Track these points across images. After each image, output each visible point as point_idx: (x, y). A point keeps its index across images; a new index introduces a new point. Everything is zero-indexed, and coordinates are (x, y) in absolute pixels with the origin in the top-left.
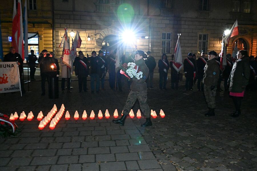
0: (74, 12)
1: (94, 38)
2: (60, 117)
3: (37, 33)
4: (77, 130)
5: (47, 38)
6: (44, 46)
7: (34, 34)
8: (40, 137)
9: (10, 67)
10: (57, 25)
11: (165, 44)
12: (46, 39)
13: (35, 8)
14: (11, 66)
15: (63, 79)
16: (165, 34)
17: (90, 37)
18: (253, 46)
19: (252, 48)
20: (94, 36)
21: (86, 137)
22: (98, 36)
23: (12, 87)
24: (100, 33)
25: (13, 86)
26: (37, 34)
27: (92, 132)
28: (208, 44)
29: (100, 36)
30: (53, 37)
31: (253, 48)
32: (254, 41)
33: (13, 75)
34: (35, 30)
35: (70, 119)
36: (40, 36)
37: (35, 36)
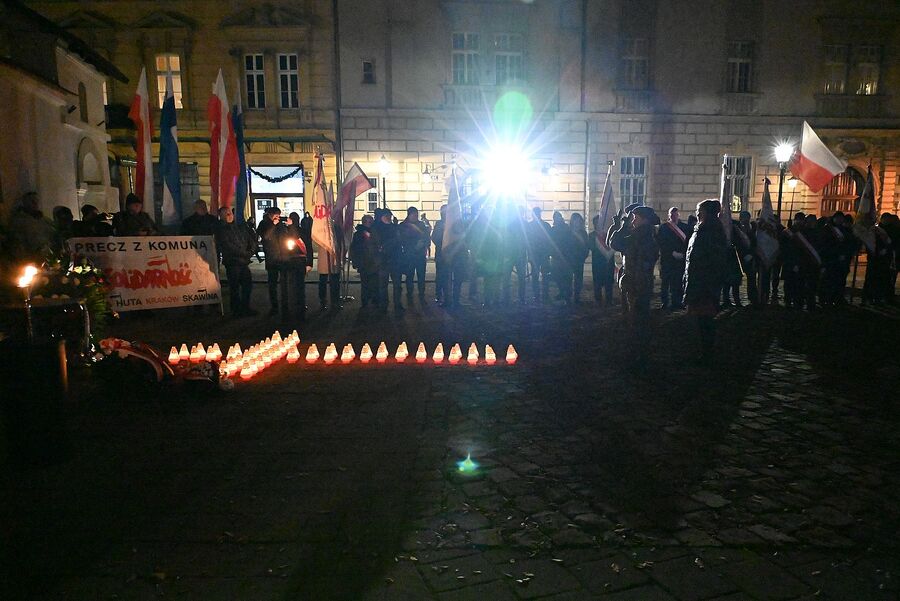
0: (389, 110)
1: (440, 176)
3: (301, 166)
9: (196, 247)
10: (347, 145)
11: (628, 188)
13: (295, 103)
14: (199, 246)
16: (629, 160)
17: (430, 173)
18: (885, 187)
19: (881, 194)
20: (440, 170)
23: (201, 293)
24: (457, 161)
25: (203, 291)
26: (301, 170)
28: (751, 184)
31: (884, 193)
32: (886, 174)
34: (294, 158)
36: (307, 173)
37: (295, 172)
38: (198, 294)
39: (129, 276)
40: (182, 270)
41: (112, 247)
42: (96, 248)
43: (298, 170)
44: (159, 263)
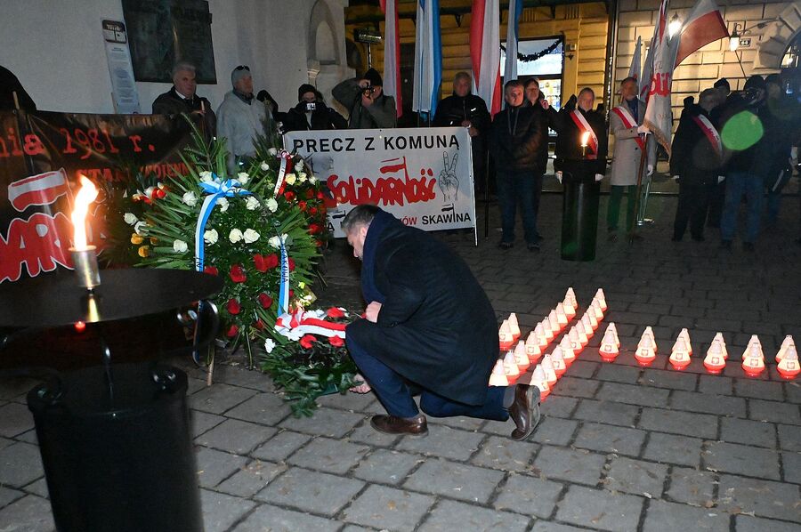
1: (754, 40)
2: (579, 347)
3: (562, 38)
4: (637, 421)
5: (588, 52)
6: (578, 80)
7: (551, 42)
8: (479, 431)
9: (445, 145)
10: (624, 4)
12: (587, 54)
14: (448, 143)
15: (618, 191)
17: (739, 36)
20: (756, 30)
21: (676, 470)
22: (771, 31)
23: (446, 213)
24: (782, 15)
25: (448, 209)
26: (562, 42)
27: (704, 448)
29: (779, 29)
30: (609, 46)
33: (452, 172)
34: (555, 27)
35: (616, 357)
36: (569, 46)
37: (554, 47)
38: (442, 214)
39: (357, 186)
40: (424, 179)
41: (338, 145)
42: (318, 147)
43: (558, 43)
44: (395, 169)
